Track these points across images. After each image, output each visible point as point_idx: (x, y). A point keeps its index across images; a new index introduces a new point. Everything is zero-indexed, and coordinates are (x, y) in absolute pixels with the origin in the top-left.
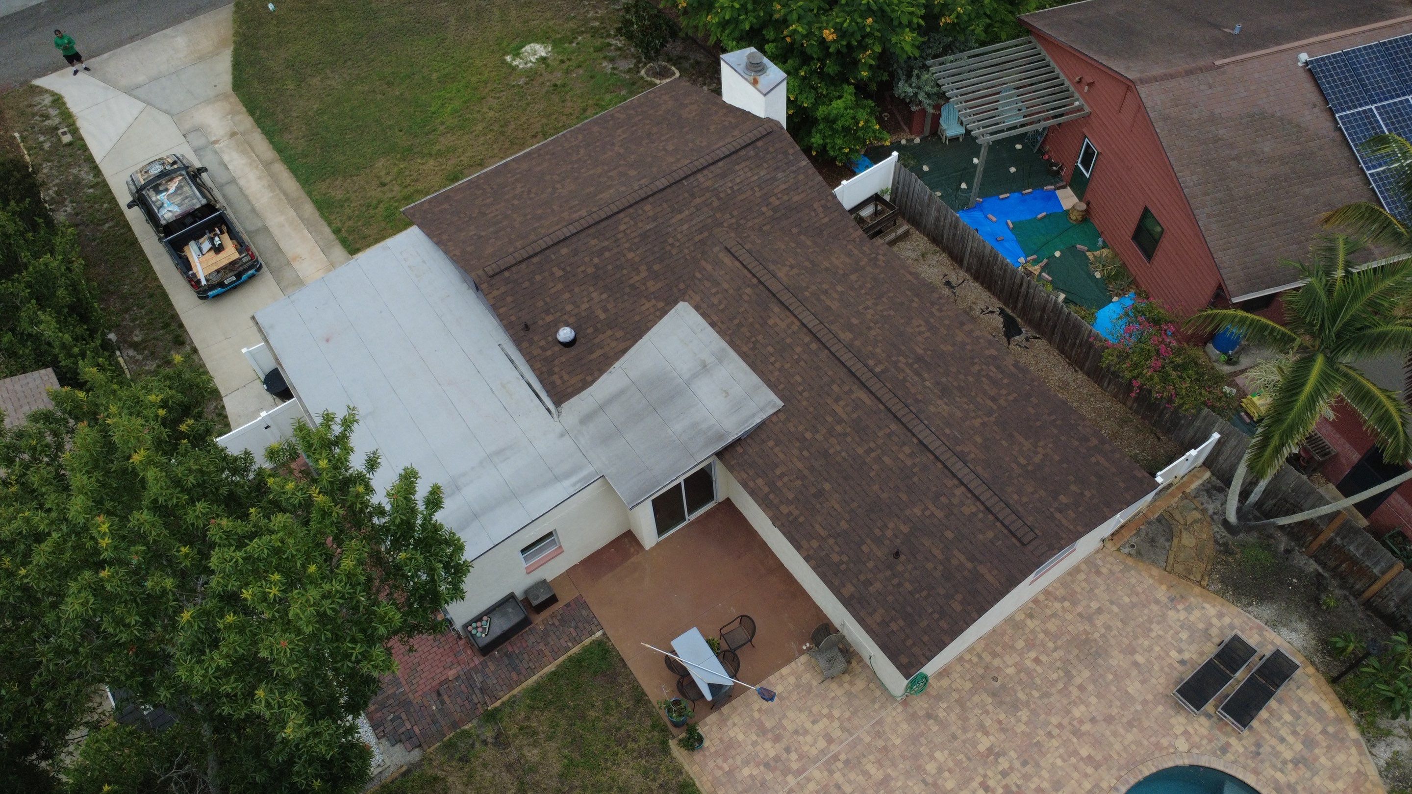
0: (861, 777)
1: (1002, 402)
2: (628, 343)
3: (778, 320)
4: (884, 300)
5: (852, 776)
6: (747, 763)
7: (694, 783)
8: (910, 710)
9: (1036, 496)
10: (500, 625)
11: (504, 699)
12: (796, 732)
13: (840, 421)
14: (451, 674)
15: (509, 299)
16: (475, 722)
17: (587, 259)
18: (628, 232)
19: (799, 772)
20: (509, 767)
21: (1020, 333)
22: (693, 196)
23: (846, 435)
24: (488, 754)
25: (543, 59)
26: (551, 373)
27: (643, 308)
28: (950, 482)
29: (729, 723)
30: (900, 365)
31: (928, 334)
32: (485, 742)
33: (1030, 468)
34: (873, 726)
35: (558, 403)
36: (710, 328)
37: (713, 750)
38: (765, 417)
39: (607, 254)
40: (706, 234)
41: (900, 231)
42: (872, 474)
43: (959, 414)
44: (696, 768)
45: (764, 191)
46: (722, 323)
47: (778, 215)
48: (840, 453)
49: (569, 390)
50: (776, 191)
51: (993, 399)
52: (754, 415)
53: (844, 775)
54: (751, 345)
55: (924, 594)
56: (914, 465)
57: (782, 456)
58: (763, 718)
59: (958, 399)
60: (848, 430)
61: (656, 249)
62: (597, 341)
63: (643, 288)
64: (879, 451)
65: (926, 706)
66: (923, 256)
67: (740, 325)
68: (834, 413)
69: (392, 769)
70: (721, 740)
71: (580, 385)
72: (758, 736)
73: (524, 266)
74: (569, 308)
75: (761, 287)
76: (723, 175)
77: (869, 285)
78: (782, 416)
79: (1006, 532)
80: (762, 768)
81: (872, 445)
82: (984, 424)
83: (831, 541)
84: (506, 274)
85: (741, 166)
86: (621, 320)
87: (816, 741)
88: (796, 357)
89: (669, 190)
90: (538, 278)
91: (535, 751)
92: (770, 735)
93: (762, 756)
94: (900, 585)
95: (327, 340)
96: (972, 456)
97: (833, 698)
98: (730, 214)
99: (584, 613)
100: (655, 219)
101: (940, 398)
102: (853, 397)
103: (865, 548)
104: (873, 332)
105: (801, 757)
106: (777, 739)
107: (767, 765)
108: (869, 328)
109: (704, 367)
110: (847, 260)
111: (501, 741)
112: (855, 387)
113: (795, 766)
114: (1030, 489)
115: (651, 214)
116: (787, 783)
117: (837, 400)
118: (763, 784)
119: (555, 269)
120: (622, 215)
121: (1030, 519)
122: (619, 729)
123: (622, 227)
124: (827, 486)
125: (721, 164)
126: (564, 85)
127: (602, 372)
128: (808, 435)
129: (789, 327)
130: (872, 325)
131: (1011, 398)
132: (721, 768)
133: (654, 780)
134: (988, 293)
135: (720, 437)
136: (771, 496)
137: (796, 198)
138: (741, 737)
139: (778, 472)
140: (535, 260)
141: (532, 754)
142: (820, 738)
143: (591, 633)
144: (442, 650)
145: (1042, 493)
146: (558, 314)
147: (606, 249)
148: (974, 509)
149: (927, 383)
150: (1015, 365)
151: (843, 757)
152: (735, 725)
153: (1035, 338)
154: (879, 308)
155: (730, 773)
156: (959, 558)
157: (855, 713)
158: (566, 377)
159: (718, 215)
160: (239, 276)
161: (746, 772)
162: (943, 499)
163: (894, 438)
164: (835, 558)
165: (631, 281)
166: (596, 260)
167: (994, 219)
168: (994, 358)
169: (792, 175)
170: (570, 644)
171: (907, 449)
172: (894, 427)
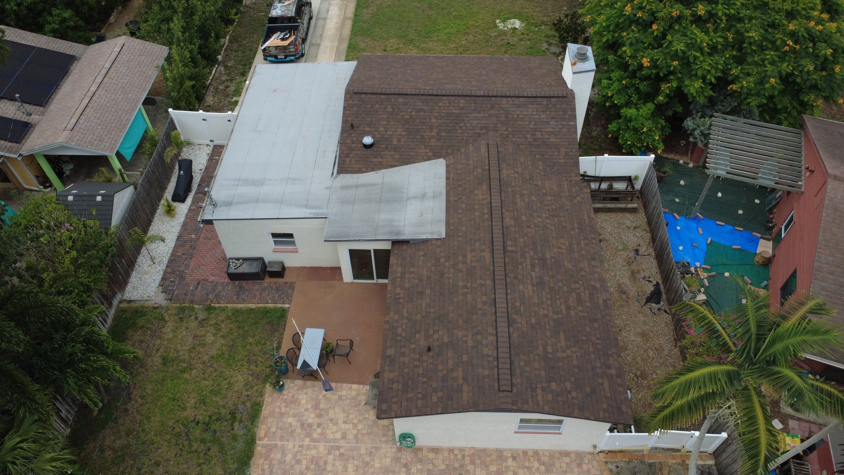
0: (341, 468)
1: (573, 313)
2: (398, 164)
3: (481, 194)
4: (556, 219)
5: (338, 463)
6: (294, 416)
7: (262, 406)
8: (399, 455)
9: (537, 372)
10: (245, 269)
11: (222, 305)
12: (331, 420)
13: (465, 263)
14: (212, 278)
15: (355, 109)
16: (201, 306)
17: (409, 110)
18: (442, 108)
19: (314, 440)
20: (195, 337)
21: (658, 303)
22: (492, 107)
23: (461, 271)
24: (193, 324)
25: (515, 29)
26: (347, 156)
27: (420, 151)
28: (491, 330)
29: (305, 391)
30: (527, 255)
31: (564, 251)
32: (196, 318)
33: (550, 356)
34: (372, 447)
35: (340, 172)
36: (445, 180)
37: (285, 397)
38: (429, 237)
39: (422, 113)
40: (484, 131)
41: (630, 206)
42: (455, 300)
43: (536, 300)
44: (270, 400)
45: (536, 127)
46: (453, 180)
47: (534, 143)
48: (450, 278)
49: (349, 169)
50: (543, 130)
51: (568, 308)
52: (424, 233)
53: (334, 460)
54: (456, 199)
55: (425, 380)
56: (481, 309)
57: (421, 262)
58: (322, 401)
59: (544, 293)
60: (464, 270)
61: (450, 125)
62: (382, 153)
63: (428, 140)
64: (470, 290)
65: (409, 459)
66: (635, 228)
67: (460, 186)
68: (465, 257)
69: (153, 302)
70: (293, 396)
71: (357, 170)
72: (312, 407)
73: (375, 96)
74: (381, 129)
75: (487, 172)
76: (519, 106)
77: (554, 207)
78: (439, 243)
79: (496, 376)
80: (299, 424)
81: (469, 285)
82: (546, 316)
83: (405, 321)
84: (363, 96)
85: (532, 106)
86: (403, 150)
87: (337, 432)
88: (472, 217)
89: (481, 99)
90: (377, 106)
91: (212, 338)
92: (318, 412)
93: (304, 418)
94: (417, 367)
95: (274, 91)
96: (519, 325)
97: (365, 418)
98: (507, 128)
99: (290, 291)
100: (462, 109)
101: (533, 285)
102: (482, 254)
103: (418, 336)
104: (529, 230)
105: (322, 434)
106: (319, 416)
107: (302, 425)
108: (529, 227)
109: (423, 196)
110: (555, 188)
111: (202, 323)
112: (487, 250)
113: (315, 436)
114: (536, 365)
115: (462, 105)
116: (303, 441)
117: (473, 251)
118: (292, 432)
119: (389, 107)
120: (445, 98)
121: (519, 380)
122: (255, 355)
123: (441, 104)
124: (428, 292)
125: (522, 99)
126: (513, 45)
127: (373, 170)
128: (442, 260)
129: (483, 199)
130: (533, 226)
131: (581, 314)
132: (280, 408)
133: (247, 391)
134: (658, 270)
135: (398, 233)
136: (398, 280)
137: (553, 140)
138: (303, 402)
139: (412, 269)
140: (382, 97)
141: (210, 338)
142: (340, 432)
143: (284, 303)
144: (218, 265)
145: (543, 373)
146: (374, 129)
147: (423, 110)
148: (490, 353)
149: (533, 274)
150: (605, 301)
151: (342, 450)
152: (306, 393)
153: (665, 311)
154: (548, 221)
155: (282, 415)
156: (459, 374)
157: (368, 434)
158: (353, 162)
159: (499, 125)
160: (286, 57)
161: (290, 420)
162: (479, 337)
163: (484, 288)
164: (399, 331)
165: (424, 134)
166: (413, 113)
167: (701, 232)
168: (594, 288)
169: (560, 127)
170: (270, 301)
171: (484, 299)
172: (489, 282)
